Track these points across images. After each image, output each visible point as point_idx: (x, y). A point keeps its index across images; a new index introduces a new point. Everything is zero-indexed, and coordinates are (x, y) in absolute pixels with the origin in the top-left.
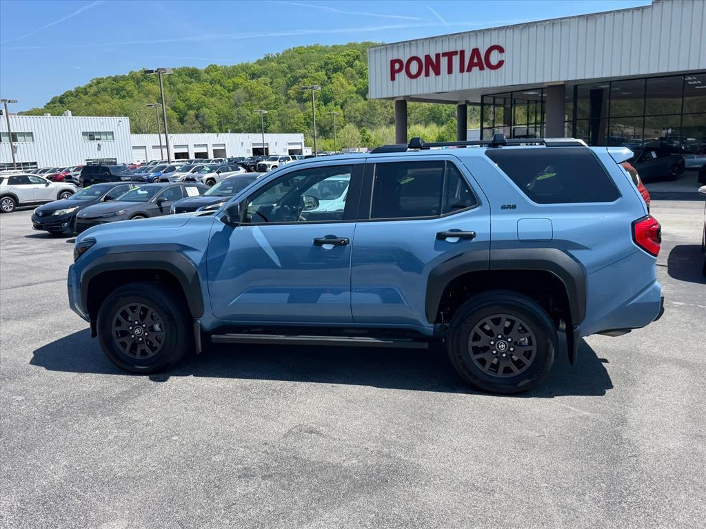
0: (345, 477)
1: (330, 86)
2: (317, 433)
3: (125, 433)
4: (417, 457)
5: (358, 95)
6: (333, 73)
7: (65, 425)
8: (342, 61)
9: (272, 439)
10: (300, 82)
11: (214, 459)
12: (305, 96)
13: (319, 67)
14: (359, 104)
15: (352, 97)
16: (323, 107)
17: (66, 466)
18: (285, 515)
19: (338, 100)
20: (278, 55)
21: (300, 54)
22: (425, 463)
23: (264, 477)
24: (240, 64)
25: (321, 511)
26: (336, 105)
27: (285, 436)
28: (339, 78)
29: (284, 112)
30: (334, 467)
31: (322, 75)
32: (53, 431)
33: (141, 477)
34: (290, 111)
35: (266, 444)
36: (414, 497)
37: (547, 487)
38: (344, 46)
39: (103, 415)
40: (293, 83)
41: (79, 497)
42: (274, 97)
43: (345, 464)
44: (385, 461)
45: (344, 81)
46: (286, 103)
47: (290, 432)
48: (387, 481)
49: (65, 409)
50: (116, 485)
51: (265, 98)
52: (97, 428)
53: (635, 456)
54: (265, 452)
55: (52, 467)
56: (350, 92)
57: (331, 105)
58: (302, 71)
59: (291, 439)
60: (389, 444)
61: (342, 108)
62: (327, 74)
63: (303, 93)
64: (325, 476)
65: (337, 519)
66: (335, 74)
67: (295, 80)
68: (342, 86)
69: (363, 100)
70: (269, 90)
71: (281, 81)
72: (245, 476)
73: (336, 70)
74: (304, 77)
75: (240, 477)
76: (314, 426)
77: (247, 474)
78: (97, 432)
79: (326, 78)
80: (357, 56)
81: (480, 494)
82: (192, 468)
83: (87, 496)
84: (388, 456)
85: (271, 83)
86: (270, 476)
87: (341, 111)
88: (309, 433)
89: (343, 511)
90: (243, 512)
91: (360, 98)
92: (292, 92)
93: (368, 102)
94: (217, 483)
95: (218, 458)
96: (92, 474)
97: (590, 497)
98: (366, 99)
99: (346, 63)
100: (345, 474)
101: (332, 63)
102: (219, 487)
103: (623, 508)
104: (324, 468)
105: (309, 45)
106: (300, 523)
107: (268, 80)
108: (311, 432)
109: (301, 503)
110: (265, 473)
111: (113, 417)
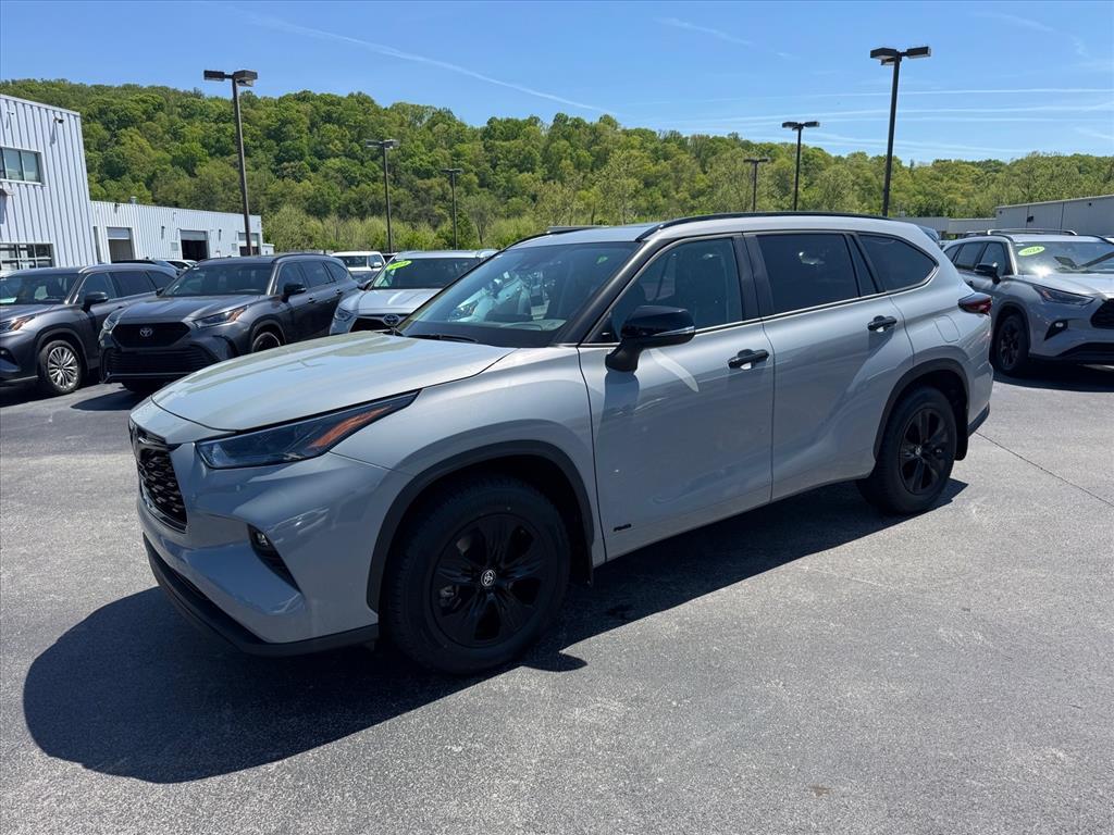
1: (118, 149)
5: (177, 168)
6: (119, 128)
13: (89, 115)
14: (182, 182)
15: (165, 170)
16: (113, 183)
19: (138, 173)
26: (135, 180)
56: (159, 162)
57: (125, 180)
61: (148, 186)
66: (123, 130)
68: (142, 150)
69: (186, 176)
73: (125, 123)
79: (107, 134)
80: (160, 104)
91: (182, 172)
93: (197, 180)
98: (192, 175)
101: (115, 112)
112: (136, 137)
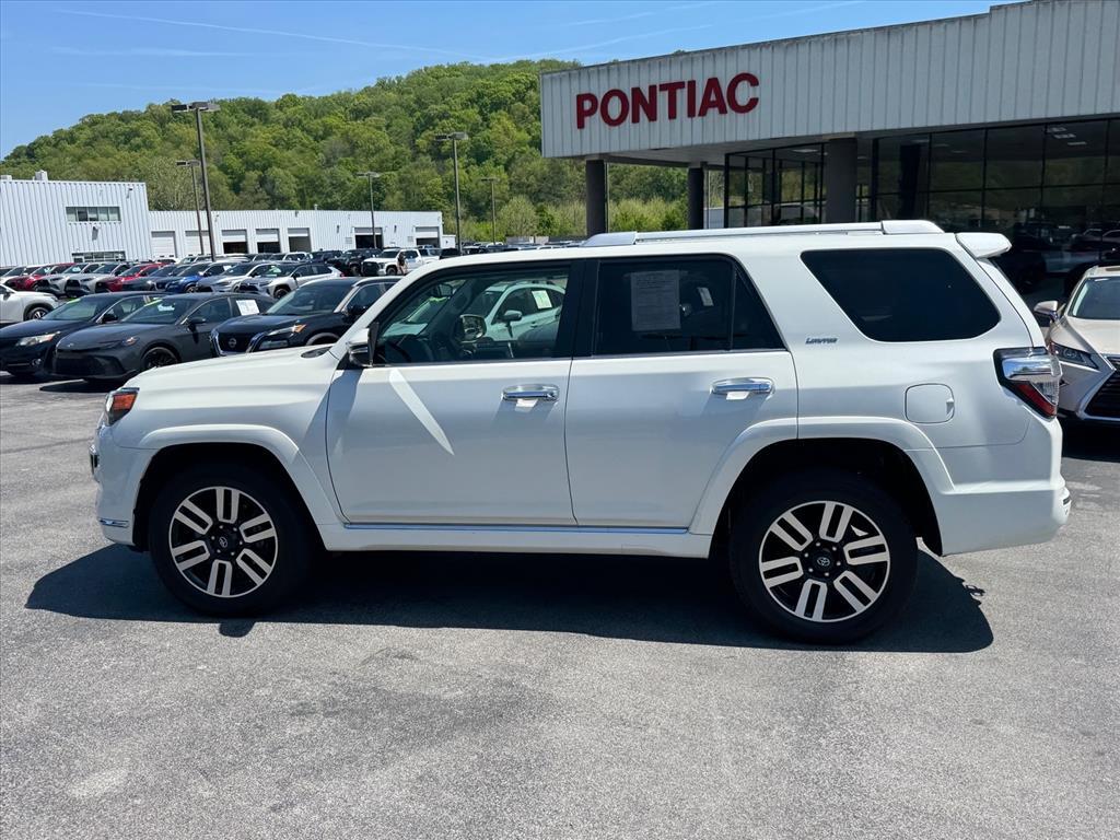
0: (443, 712)
1: (486, 133)
2: (412, 658)
3: (127, 663)
4: (551, 686)
5: (535, 148)
6: (491, 112)
7: (38, 653)
8: (506, 91)
9: (345, 666)
10: (437, 125)
11: (256, 692)
12: (445, 148)
13: (470, 100)
14: (534, 163)
15: (523, 152)
16: (476, 168)
17: (39, 704)
18: (352, 759)
20: (399, 79)
21: (437, 78)
22: (559, 693)
23: (327, 715)
24: (335, 93)
25: (402, 753)
26: (496, 164)
27: (364, 662)
28: (502, 120)
29: (409, 176)
30: (429, 699)
31: (473, 114)
32: (20, 660)
33: (148, 717)
34: (420, 173)
35: (335, 673)
36: (536, 734)
37: (722, 720)
38: (510, 66)
39: (96, 639)
40: (425, 127)
41: (58, 742)
42: (392, 150)
43: (446, 696)
44: (504, 691)
45: (510, 125)
46: (414, 160)
47: (371, 658)
48: (501, 716)
49: (38, 631)
50: (112, 727)
51: (379, 150)
52: (85, 656)
53: (856, 682)
54: (334, 683)
55: (18, 706)
56: (520, 143)
57: (488, 164)
58: (440, 107)
59: (372, 666)
60: (512, 669)
61: (506, 169)
62: (481, 113)
63: (442, 144)
64: (415, 710)
65: (424, 762)
66: (493, 114)
67: (429, 122)
68: (507, 133)
70: (384, 139)
71: (406, 124)
72: (300, 713)
73: (496, 106)
74: (444, 116)
75: (293, 715)
76: (409, 649)
77: (302, 711)
78: (87, 660)
79: (479, 118)
80: (532, 82)
81: (628, 729)
82: (224, 705)
83: (70, 741)
84: (510, 685)
85: (388, 127)
86: (337, 713)
87: (504, 175)
88: (400, 658)
89: (434, 754)
90: (293, 756)
92: (421, 142)
94: (259, 722)
95: (263, 692)
96: (78, 714)
97: (778, 731)
99: (514, 95)
100: (445, 708)
101: (489, 96)
102: (261, 728)
103: (820, 745)
104: (414, 700)
105: (452, 63)
106: (371, 769)
107: (383, 121)
108: (403, 657)
109: (376, 745)
110: (330, 709)
111: (110, 641)
112: (504, 120)
